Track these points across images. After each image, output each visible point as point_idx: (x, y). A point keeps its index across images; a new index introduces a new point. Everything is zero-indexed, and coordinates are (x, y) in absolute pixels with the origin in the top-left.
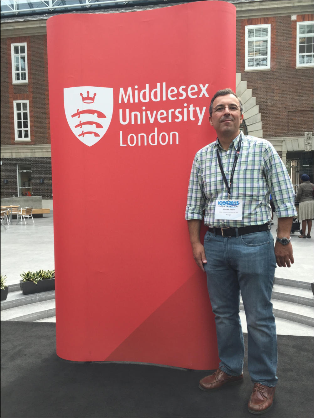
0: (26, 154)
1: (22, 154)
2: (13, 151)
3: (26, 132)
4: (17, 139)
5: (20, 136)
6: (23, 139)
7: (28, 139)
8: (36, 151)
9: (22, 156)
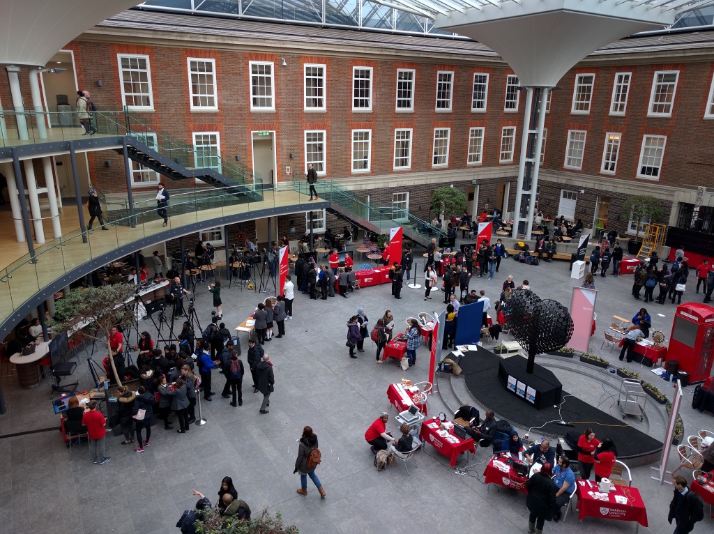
0: (608, 187)
1: (604, 186)
2: (596, 182)
3: (613, 165)
4: (603, 170)
5: (606, 168)
6: (609, 172)
7: (613, 173)
8: (618, 186)
9: (604, 188)
